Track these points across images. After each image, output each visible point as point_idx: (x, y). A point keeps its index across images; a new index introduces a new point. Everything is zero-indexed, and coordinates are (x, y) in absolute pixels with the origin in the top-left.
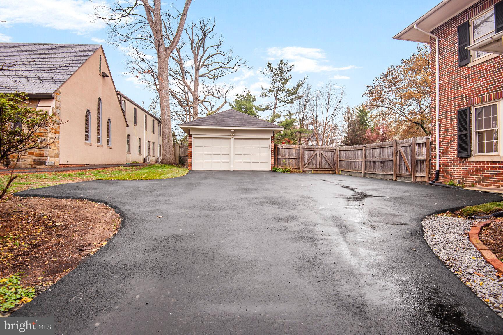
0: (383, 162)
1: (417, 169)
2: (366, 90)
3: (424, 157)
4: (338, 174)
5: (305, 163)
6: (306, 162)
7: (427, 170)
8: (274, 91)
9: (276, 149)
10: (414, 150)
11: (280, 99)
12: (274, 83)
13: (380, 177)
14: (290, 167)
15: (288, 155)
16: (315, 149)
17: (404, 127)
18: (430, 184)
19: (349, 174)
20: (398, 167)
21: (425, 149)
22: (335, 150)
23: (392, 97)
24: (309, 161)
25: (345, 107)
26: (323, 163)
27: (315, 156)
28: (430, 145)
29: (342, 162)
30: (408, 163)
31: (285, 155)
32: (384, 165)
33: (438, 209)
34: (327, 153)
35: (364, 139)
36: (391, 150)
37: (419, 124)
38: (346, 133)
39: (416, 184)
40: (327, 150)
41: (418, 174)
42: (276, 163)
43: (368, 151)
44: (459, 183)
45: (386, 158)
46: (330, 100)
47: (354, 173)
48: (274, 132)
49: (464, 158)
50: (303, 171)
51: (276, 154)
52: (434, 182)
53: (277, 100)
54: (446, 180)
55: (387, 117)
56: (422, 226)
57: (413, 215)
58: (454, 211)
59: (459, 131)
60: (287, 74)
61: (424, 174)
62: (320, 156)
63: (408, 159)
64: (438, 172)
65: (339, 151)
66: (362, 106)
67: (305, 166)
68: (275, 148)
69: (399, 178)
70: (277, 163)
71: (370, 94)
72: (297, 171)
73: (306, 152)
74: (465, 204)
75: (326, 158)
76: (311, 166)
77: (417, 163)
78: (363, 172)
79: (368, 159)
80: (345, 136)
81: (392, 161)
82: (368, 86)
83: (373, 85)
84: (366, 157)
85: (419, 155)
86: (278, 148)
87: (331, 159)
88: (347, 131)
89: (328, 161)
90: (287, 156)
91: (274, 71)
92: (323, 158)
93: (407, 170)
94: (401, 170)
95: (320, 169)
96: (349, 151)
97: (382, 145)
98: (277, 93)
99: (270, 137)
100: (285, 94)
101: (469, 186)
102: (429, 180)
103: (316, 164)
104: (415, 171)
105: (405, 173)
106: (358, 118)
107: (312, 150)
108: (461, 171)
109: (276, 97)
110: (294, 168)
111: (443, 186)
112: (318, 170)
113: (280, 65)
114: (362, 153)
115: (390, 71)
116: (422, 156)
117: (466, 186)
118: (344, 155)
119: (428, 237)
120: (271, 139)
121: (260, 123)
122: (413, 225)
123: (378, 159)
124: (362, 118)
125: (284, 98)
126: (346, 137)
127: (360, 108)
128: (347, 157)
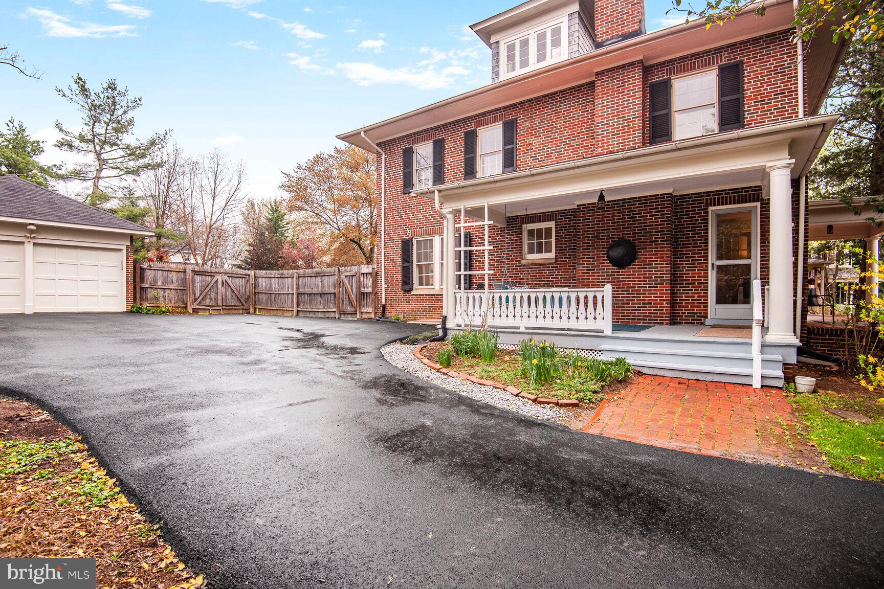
0: (322, 295)
1: (363, 304)
2: (283, 179)
3: (370, 290)
4: (254, 313)
5: (197, 297)
6: (198, 295)
7: (373, 305)
8: (93, 141)
9: (138, 271)
10: (359, 281)
11: (110, 161)
12: (94, 125)
13: (319, 315)
14: (170, 305)
15: (163, 283)
16: (214, 273)
17: (337, 245)
18: (377, 320)
19: (273, 313)
20: (341, 301)
21: (371, 280)
22: (249, 275)
23: (320, 197)
24: (204, 294)
25: (245, 200)
26: (229, 297)
27: (215, 286)
28: (375, 275)
29: (260, 295)
30: (353, 297)
31: (155, 281)
32: (324, 299)
33: (390, 340)
34: (234, 280)
35: (281, 257)
36: (332, 280)
37: (356, 242)
38: (249, 245)
39: (362, 320)
40: (235, 275)
41: (364, 310)
42: (138, 296)
43: (301, 279)
44: (404, 318)
45: (327, 290)
46: (217, 182)
47: (281, 311)
48: (132, 238)
49: (407, 291)
50: (193, 311)
51: (138, 280)
52: (381, 318)
53: (102, 162)
54: (392, 315)
55: (314, 227)
56: (381, 352)
57: (372, 346)
58: (401, 340)
59: (403, 263)
60: (125, 112)
61: (370, 310)
62: (223, 286)
63: (352, 292)
64: (384, 307)
65: (255, 277)
66: (275, 203)
67: (197, 302)
68: (135, 268)
69: (342, 316)
70: (140, 297)
71: (288, 188)
72: (182, 310)
73: (198, 278)
74: (410, 334)
75: (234, 289)
76: (207, 302)
77: (362, 296)
78: (295, 309)
79: (301, 290)
80: (246, 250)
81: (335, 293)
82: (285, 174)
83: (293, 174)
84: (298, 288)
85: (364, 287)
86: (141, 268)
87: (241, 290)
88: (251, 241)
89: (237, 293)
90: (160, 283)
91: (93, 97)
92: (227, 288)
93: (352, 305)
94: (345, 306)
95: (224, 307)
96: (272, 279)
97: (321, 273)
98: (102, 148)
99: (124, 248)
100: (121, 153)
101: (412, 320)
102: (375, 316)
103: (216, 299)
104: (360, 306)
105: (349, 309)
106: (269, 222)
107: (209, 274)
108: (405, 305)
109: (98, 155)
110: (176, 305)
111: (390, 322)
112: (221, 308)
113: (110, 90)
114: (292, 282)
115: (318, 160)
116: (368, 288)
117: (410, 320)
118: (264, 284)
119: (387, 357)
120: (125, 251)
121: (100, 218)
122: (375, 352)
123: (315, 291)
124: (275, 223)
125: (119, 160)
126: (249, 251)
127: (271, 205)
128: (268, 287)
